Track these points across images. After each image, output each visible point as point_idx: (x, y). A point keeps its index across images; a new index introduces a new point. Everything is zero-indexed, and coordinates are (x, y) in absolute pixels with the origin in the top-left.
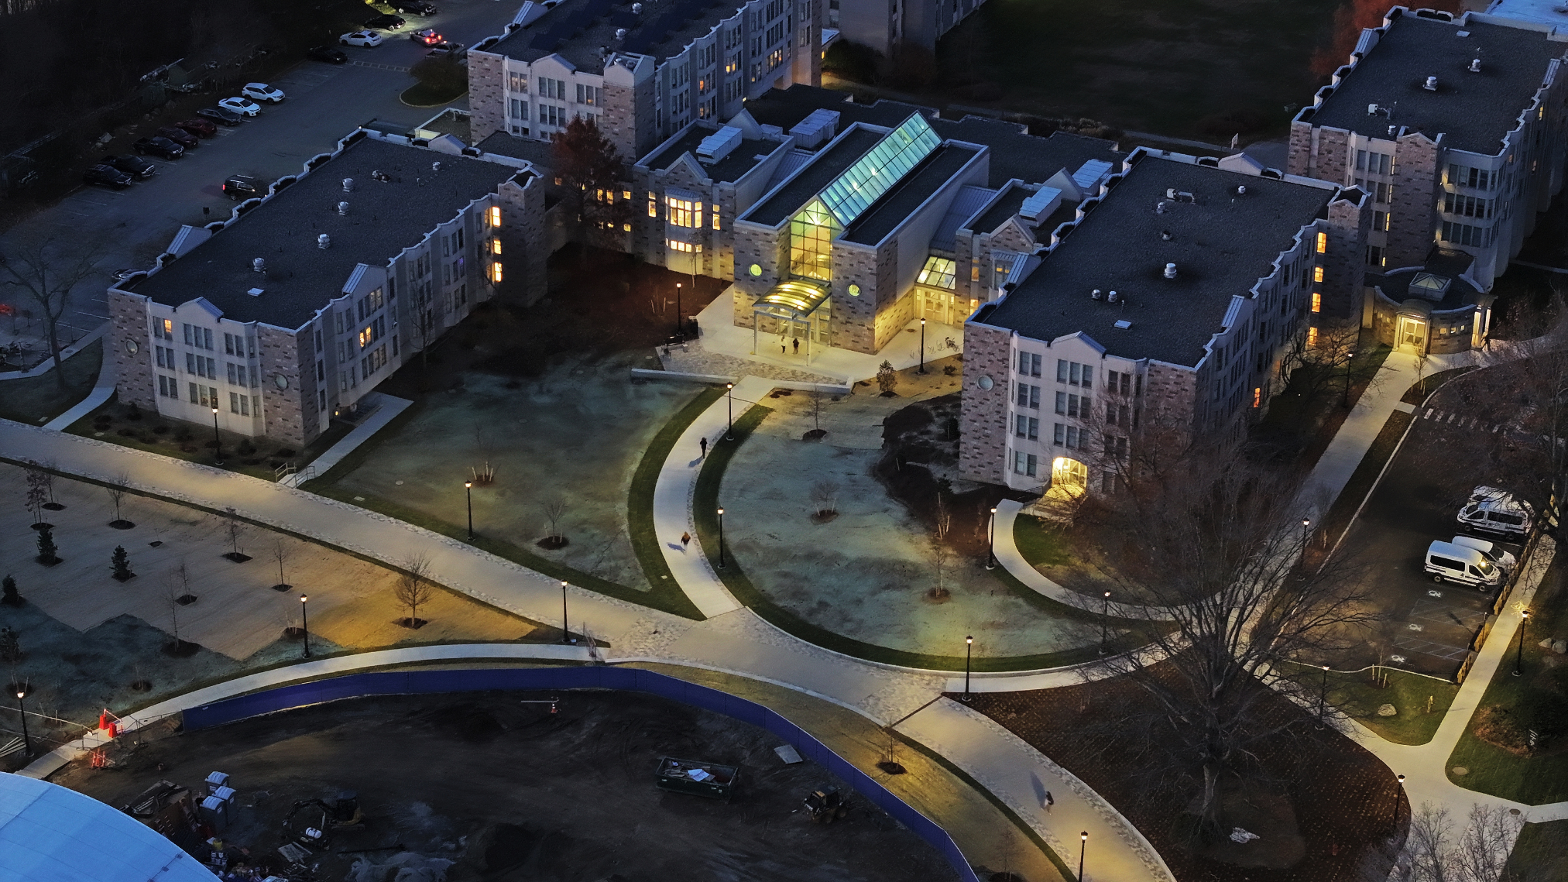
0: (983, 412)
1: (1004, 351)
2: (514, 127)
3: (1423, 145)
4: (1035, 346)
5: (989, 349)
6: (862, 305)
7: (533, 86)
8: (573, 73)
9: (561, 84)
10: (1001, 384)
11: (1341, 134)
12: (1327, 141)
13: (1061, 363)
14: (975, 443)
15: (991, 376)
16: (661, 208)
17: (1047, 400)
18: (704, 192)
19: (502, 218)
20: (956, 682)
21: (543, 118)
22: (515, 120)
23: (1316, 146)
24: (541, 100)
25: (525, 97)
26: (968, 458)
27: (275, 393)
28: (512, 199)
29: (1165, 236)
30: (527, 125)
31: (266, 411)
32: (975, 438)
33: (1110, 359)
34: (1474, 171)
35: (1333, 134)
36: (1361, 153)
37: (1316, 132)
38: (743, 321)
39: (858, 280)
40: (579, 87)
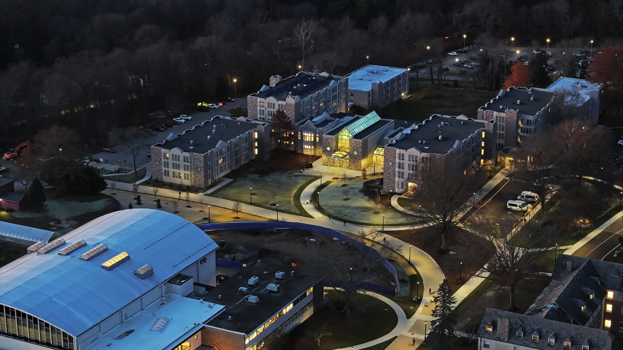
0: (389, 172)
1: (394, 154)
2: (260, 118)
3: (513, 112)
4: (403, 151)
5: (391, 153)
6: (358, 157)
7: (266, 105)
8: (278, 101)
9: (274, 104)
10: (394, 163)
11: (491, 112)
12: (488, 114)
13: (409, 155)
15: (391, 161)
16: (302, 136)
17: (406, 167)
18: (314, 131)
19: (258, 136)
20: (380, 229)
21: (269, 114)
22: (261, 116)
23: (485, 116)
24: (268, 109)
25: (264, 109)
26: (386, 186)
27: (197, 173)
28: (261, 130)
29: (440, 131)
30: (264, 117)
31: (194, 178)
32: (387, 179)
33: (422, 153)
34: (528, 120)
35: (489, 112)
36: (497, 117)
37: (485, 112)
38: (325, 164)
39: (356, 150)
40: (279, 105)
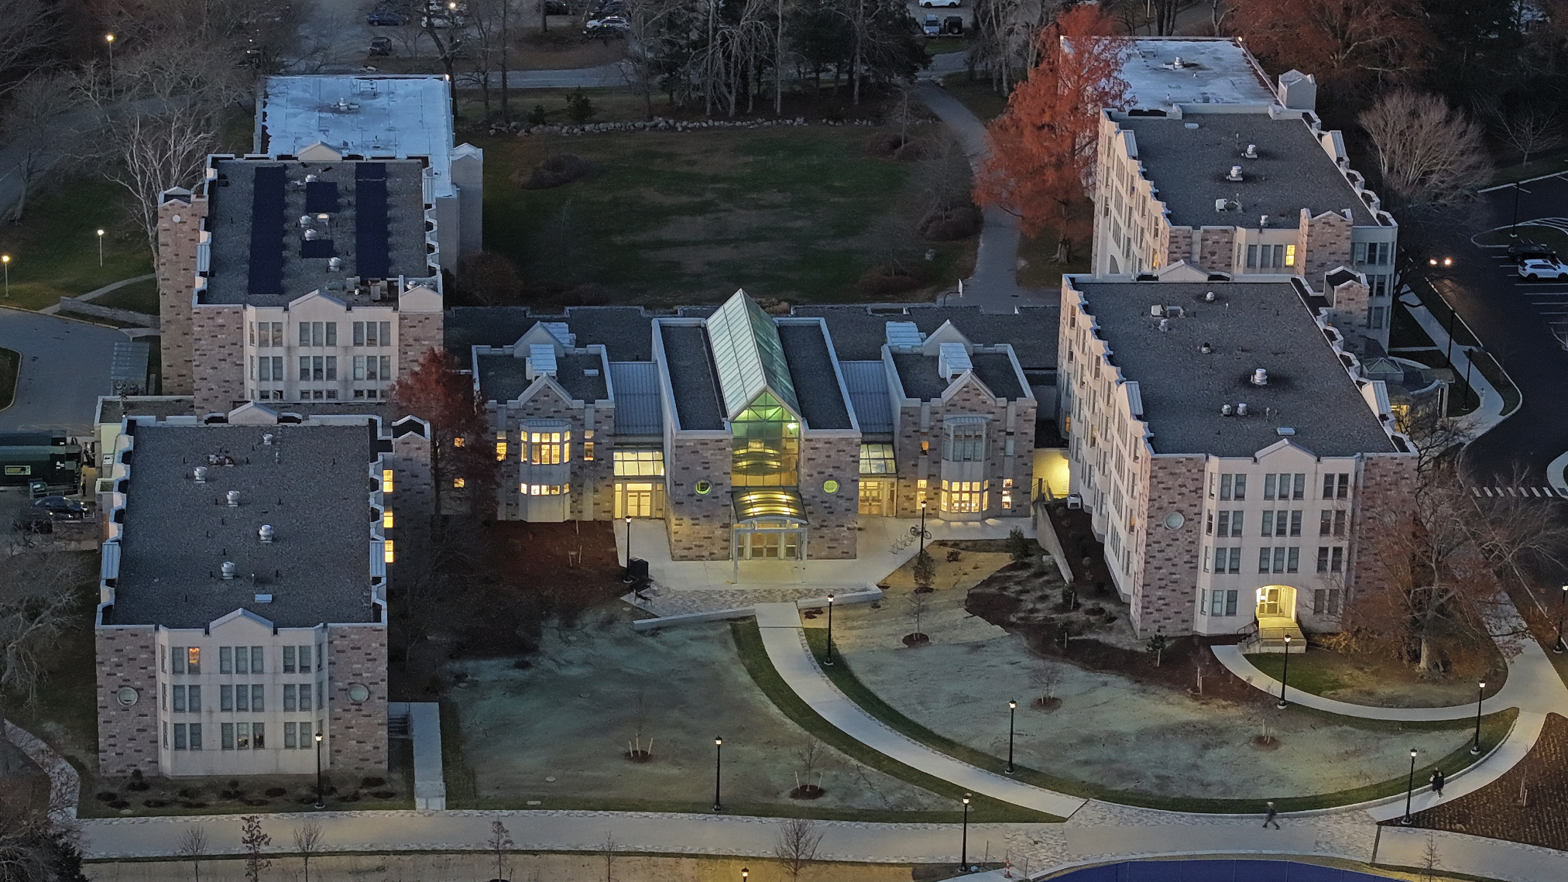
0: (1171, 555)
1: (1197, 480)
2: (261, 392)
4: (1238, 465)
5: (1180, 481)
6: (841, 501)
7: (291, 335)
8: (349, 309)
9: (331, 327)
11: (1226, 231)
12: (1210, 242)
13: (1269, 478)
14: (1160, 593)
15: (1181, 511)
16: (514, 446)
17: (1252, 524)
18: (574, 418)
19: (395, 481)
21: (304, 373)
22: (264, 383)
23: (1197, 248)
24: (303, 351)
25: (279, 351)
26: (1151, 613)
27: (349, 710)
29: (1204, 349)
30: (280, 386)
31: (332, 737)
32: (1160, 588)
33: (1325, 460)
34: (1373, 246)
35: (1215, 232)
36: (1251, 248)
37: (1197, 235)
38: (685, 553)
39: (836, 473)
40: (357, 326)
